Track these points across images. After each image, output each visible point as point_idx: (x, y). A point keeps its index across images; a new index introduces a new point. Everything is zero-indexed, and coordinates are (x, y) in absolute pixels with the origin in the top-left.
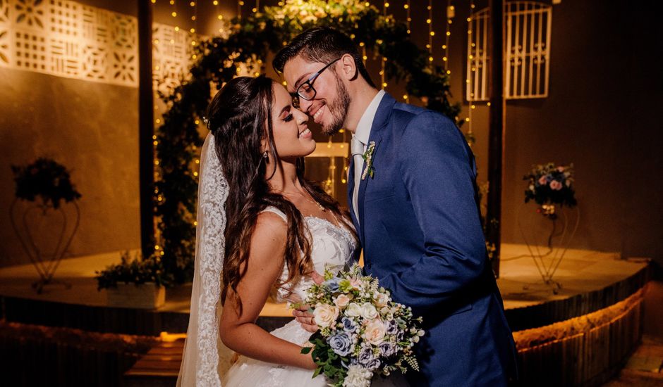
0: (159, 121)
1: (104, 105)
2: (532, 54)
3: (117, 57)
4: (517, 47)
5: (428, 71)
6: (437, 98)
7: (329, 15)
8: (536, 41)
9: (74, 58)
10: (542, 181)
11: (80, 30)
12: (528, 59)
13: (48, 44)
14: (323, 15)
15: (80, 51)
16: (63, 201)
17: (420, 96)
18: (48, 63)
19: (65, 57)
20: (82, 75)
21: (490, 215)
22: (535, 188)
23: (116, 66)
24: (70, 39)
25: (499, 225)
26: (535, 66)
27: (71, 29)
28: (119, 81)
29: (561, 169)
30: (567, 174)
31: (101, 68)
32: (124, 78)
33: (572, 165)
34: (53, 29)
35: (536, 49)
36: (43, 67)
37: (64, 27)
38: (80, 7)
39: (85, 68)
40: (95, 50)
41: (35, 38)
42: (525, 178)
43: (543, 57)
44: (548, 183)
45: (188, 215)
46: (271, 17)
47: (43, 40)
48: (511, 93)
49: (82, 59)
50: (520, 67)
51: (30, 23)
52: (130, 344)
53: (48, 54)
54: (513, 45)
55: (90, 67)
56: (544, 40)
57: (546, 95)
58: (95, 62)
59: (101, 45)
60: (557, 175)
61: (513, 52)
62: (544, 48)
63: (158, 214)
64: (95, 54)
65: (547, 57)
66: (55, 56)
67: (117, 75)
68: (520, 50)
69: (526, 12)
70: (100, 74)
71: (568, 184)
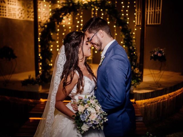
0: (40, 34)
1: (24, 27)
2: (156, 10)
3: (28, 12)
4: (151, 8)
5: (122, 18)
6: (124, 27)
8: (157, 6)
9: (15, 12)
10: (155, 53)
11: (17, 4)
12: (155, 12)
13: (7, 8)
15: (17, 10)
16: (12, 59)
17: (119, 26)
18: (7, 14)
19: (12, 12)
20: (17, 18)
21: (140, 62)
22: (154, 55)
23: (28, 14)
24: (14, 7)
26: (157, 14)
27: (14, 3)
28: (29, 19)
29: (161, 50)
30: (163, 51)
31: (23, 15)
33: (165, 49)
34: (8, 4)
35: (157, 9)
36: (6, 15)
37: (12, 3)
39: (18, 15)
40: (21, 9)
41: (3, 7)
42: (151, 52)
43: (159, 12)
44: (157, 54)
46: (73, 2)
47: (5, 7)
48: (149, 23)
49: (17, 13)
50: (152, 15)
51: (1, 2)
52: (32, 102)
53: (7, 11)
54: (150, 7)
55: (20, 15)
56: (160, 6)
57: (160, 23)
58: (22, 13)
59: (23, 8)
60: (160, 52)
61: (150, 10)
62: (160, 9)
63: (40, 62)
64: (21, 11)
65: (161, 12)
66: (9, 12)
67: (28, 17)
68: (152, 9)
70: (23, 17)
71: (163, 54)
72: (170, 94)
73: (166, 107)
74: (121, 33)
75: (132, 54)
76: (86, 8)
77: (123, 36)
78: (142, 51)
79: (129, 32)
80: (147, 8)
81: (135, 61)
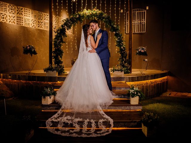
0: (54, 37)
1: (36, 34)
2: (142, 22)
3: (39, 22)
4: (138, 20)
5: (115, 26)
7: (92, 13)
8: (143, 19)
9: (29, 23)
10: (140, 50)
11: (30, 16)
12: (141, 23)
13: (24, 19)
14: (91, 13)
15: (30, 21)
16: (33, 55)
17: (113, 32)
18: (24, 24)
19: (27, 22)
20: (31, 26)
21: (129, 59)
22: (138, 52)
23: (38, 24)
24: (28, 18)
25: (131, 61)
26: (142, 25)
27: (29, 15)
28: (39, 28)
30: (145, 49)
31: (35, 25)
32: (40, 27)
34: (25, 15)
35: (143, 20)
36: (22, 25)
37: (27, 15)
38: (31, 10)
39: (31, 25)
40: (34, 20)
41: (21, 18)
42: (136, 50)
43: (144, 23)
45: (60, 59)
46: (79, 14)
47: (22, 18)
48: (137, 32)
49: (31, 23)
50: (139, 25)
51: (20, 14)
52: (51, 84)
53: (23, 22)
55: (33, 25)
56: (144, 18)
57: (145, 32)
58: (34, 23)
59: (35, 19)
60: (143, 49)
61: (137, 21)
62: (144, 20)
63: (54, 58)
64: (34, 21)
65: (145, 23)
66: (25, 22)
67: (39, 27)
68: (139, 21)
69: (140, 11)
70: (35, 26)
71: (145, 51)
72: (151, 80)
73: (149, 90)
74: (115, 37)
75: (123, 52)
76: (89, 19)
77: (116, 39)
78: (130, 49)
79: (120, 36)
80: (135, 20)
81: (125, 58)
